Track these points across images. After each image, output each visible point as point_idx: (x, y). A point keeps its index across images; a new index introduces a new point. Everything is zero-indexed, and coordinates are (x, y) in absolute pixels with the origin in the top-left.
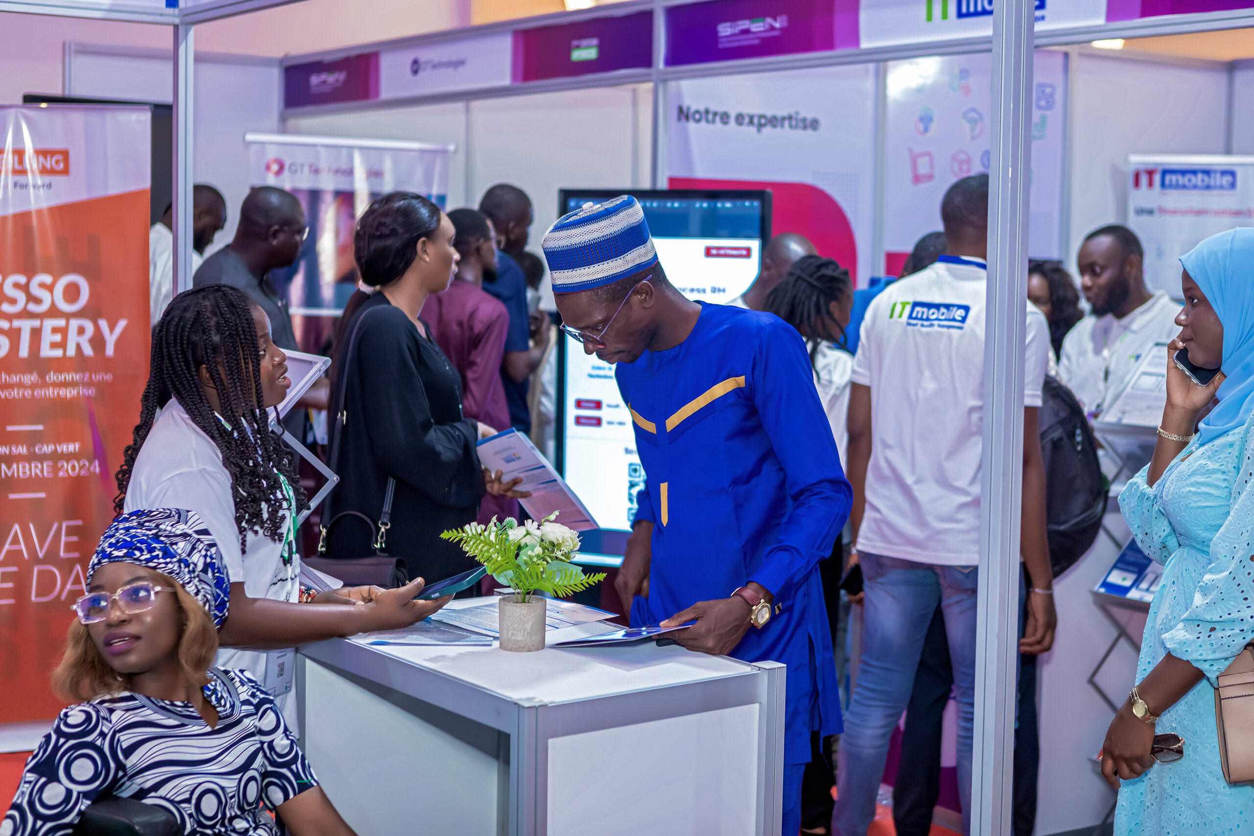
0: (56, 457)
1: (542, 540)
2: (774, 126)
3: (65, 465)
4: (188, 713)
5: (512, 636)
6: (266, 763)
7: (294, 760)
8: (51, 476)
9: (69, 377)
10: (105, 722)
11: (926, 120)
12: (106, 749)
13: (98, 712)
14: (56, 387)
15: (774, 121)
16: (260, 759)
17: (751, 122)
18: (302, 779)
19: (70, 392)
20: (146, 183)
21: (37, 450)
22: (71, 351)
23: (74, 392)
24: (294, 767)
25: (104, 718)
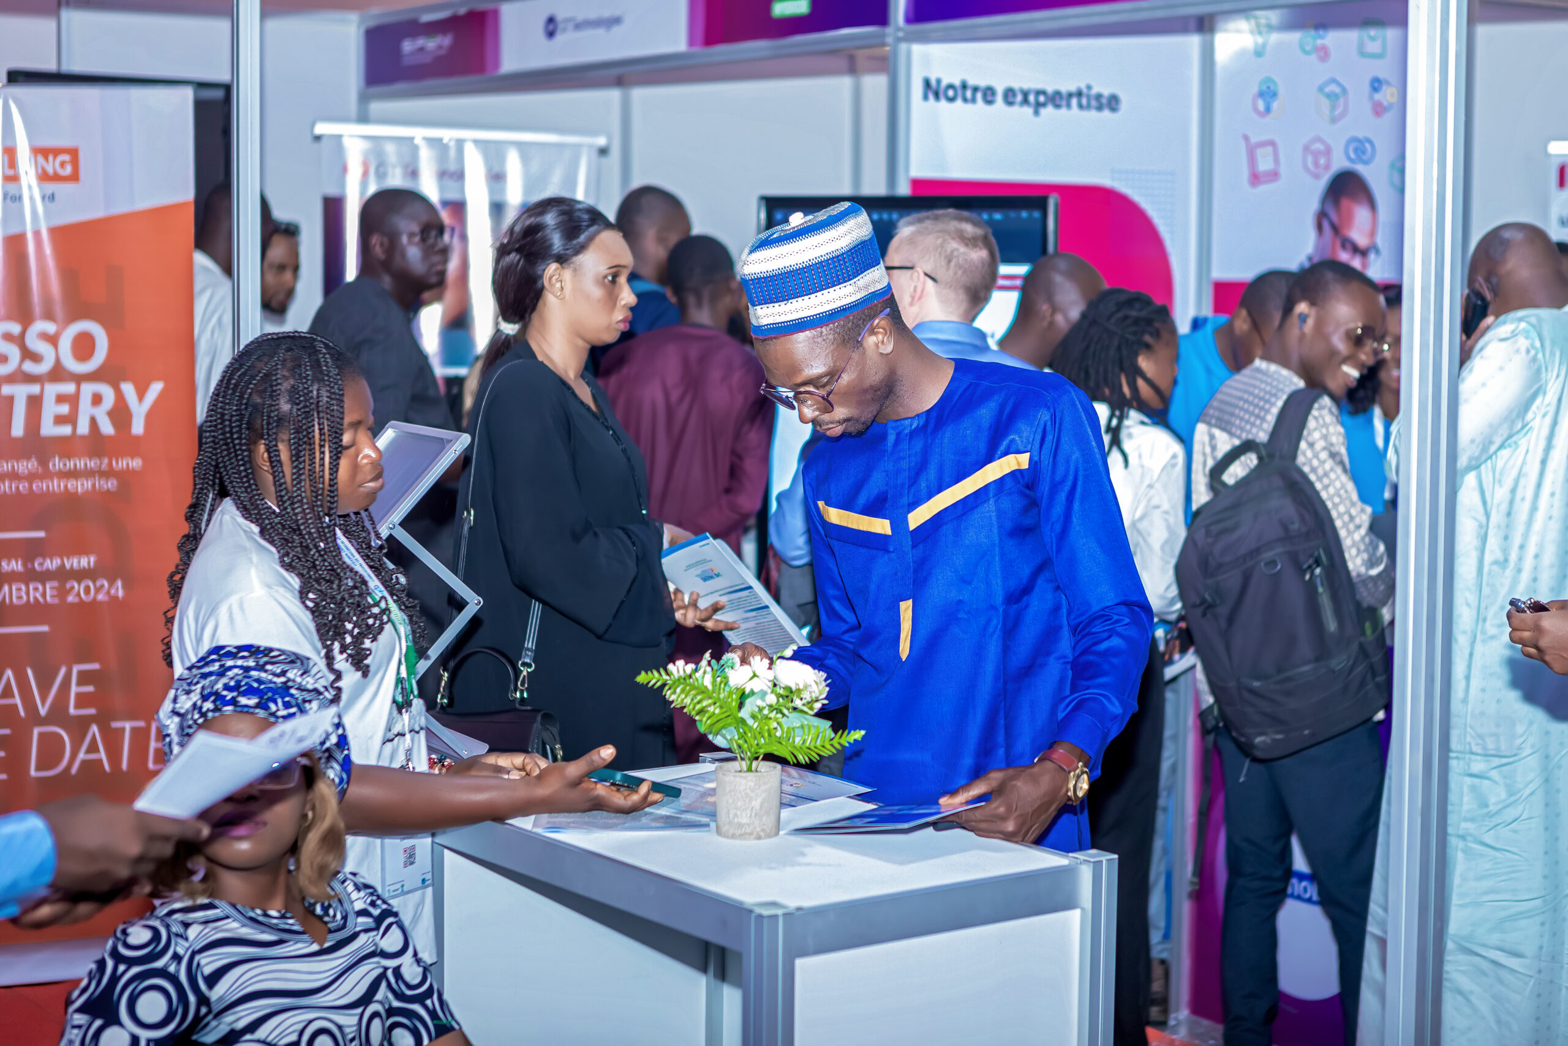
0: (63, 575)
1: (775, 685)
2: (1058, 106)
3: (76, 585)
4: (287, 927)
5: (734, 817)
6: (390, 996)
7: (429, 993)
8: (56, 601)
9: (81, 464)
10: (180, 941)
11: (1268, 94)
12: (183, 978)
13: (168, 927)
14: (63, 478)
15: (1056, 99)
16: (382, 992)
17: (1025, 101)
18: (439, 1018)
19: (83, 485)
20: (186, 192)
21: (36, 565)
22: (83, 428)
23: (88, 484)
24: (429, 1002)
25: (177, 935)
